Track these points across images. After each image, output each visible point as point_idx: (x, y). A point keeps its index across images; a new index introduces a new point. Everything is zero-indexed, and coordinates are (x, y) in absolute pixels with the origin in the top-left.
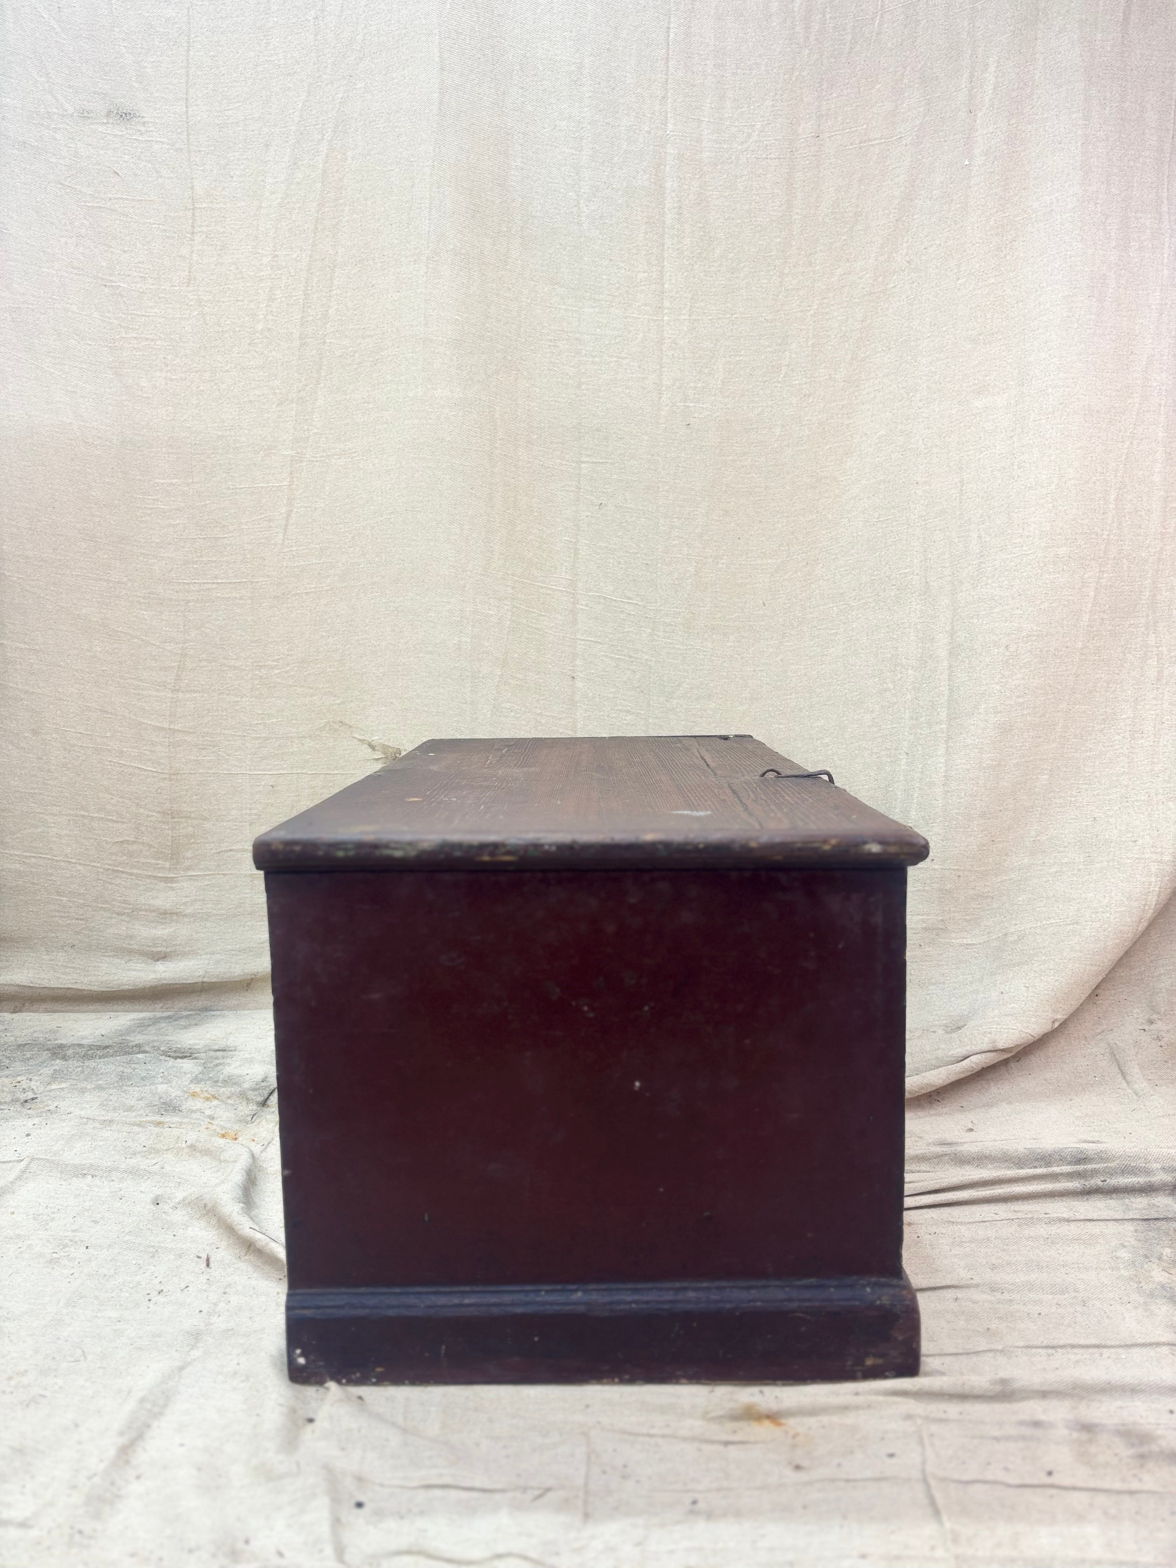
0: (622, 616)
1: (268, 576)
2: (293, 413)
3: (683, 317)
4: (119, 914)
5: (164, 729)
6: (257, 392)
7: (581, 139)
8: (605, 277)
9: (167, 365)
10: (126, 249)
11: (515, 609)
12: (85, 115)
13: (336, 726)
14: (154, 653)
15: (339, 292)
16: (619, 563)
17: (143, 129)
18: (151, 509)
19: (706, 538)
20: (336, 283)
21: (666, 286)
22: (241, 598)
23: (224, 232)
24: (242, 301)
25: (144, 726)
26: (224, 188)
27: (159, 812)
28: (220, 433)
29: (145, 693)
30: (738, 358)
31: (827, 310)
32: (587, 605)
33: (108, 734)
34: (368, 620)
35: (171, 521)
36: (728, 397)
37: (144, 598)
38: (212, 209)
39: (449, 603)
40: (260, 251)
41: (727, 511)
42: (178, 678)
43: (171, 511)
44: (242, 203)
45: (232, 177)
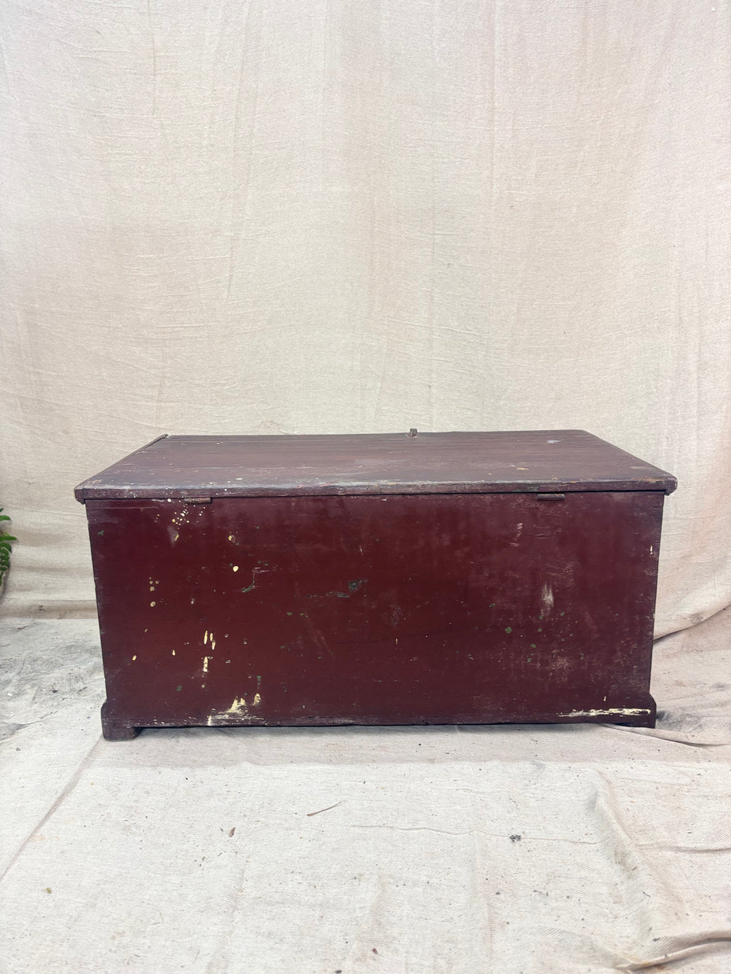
0: (464, 343)
1: (218, 321)
2: (232, 205)
3: (508, 128)
5: (153, 428)
6: (205, 191)
8: (452, 98)
9: (141, 173)
10: (108, 88)
11: (390, 341)
13: (268, 424)
14: (143, 376)
15: (260, 116)
16: (462, 306)
18: (136, 276)
19: (524, 286)
20: (258, 109)
21: (496, 104)
22: (200, 337)
23: (177, 74)
24: (192, 124)
25: (139, 426)
26: (175, 41)
28: (181, 221)
29: (138, 403)
30: (546, 157)
31: (611, 120)
32: (439, 336)
33: (115, 432)
34: (288, 351)
35: (150, 284)
36: (539, 185)
37: (135, 338)
38: (168, 56)
39: (344, 338)
40: (203, 87)
41: (539, 267)
42: (160, 392)
43: (149, 277)
44: (190, 52)
45: (181, 32)
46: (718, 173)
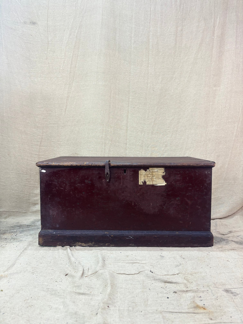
0: (138, 131)
1: (61, 122)
2: (68, 87)
3: (153, 68)
4: (26, 195)
5: (37, 155)
6: (60, 82)
7: (132, 31)
8: (137, 60)
9: (41, 76)
10: (33, 51)
11: (114, 129)
12: (25, 23)
13: (74, 154)
14: (35, 138)
15: (79, 61)
16: (138, 119)
17: (38, 26)
18: (36, 107)
19: (157, 114)
21: (150, 62)
22: (55, 127)
23: (54, 49)
24: (58, 63)
25: (33, 154)
26: (55, 39)
27: (35, 172)
28: (52, 91)
29: (33, 146)
30: (164, 76)
31: (184, 66)
32: (130, 128)
33: (25, 155)
34: (82, 131)
35: (40, 110)
36: (162, 84)
37: (34, 126)
38: (52, 44)
39: (100, 128)
40: (62, 53)
41: (161, 108)
42: (41, 143)
43: (40, 107)
44: (59, 43)
45: (57, 37)
46: (214, 84)
